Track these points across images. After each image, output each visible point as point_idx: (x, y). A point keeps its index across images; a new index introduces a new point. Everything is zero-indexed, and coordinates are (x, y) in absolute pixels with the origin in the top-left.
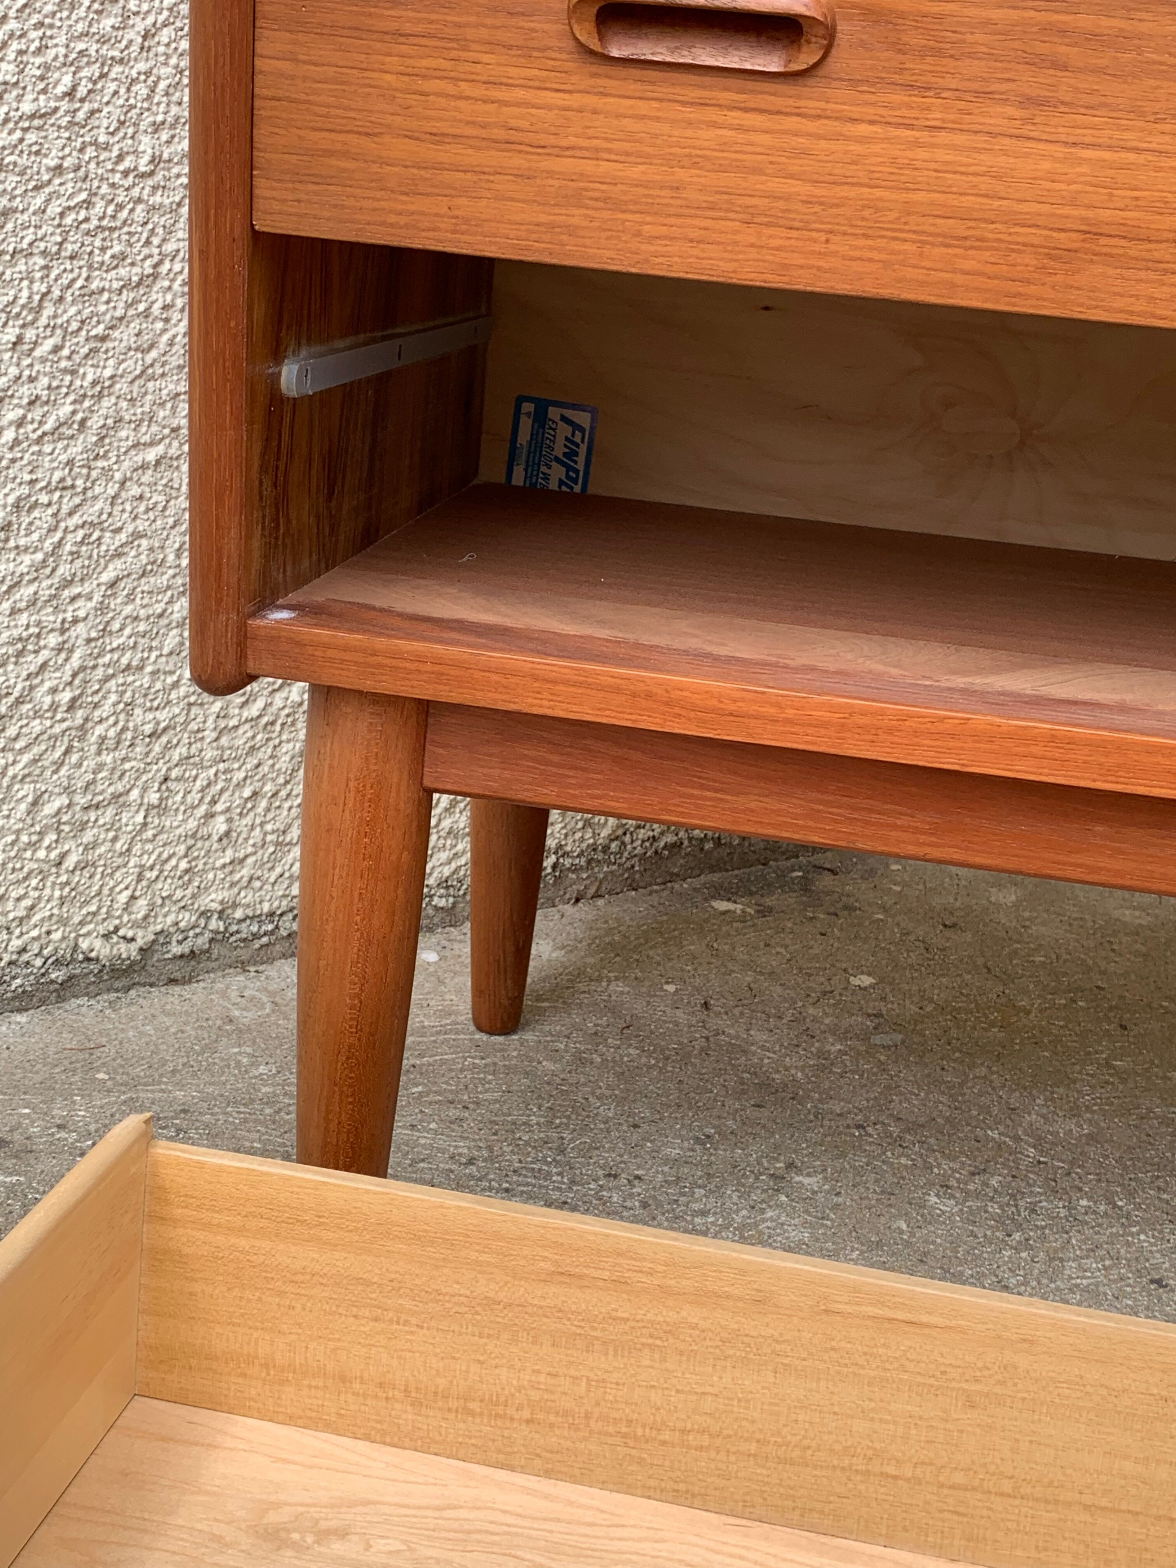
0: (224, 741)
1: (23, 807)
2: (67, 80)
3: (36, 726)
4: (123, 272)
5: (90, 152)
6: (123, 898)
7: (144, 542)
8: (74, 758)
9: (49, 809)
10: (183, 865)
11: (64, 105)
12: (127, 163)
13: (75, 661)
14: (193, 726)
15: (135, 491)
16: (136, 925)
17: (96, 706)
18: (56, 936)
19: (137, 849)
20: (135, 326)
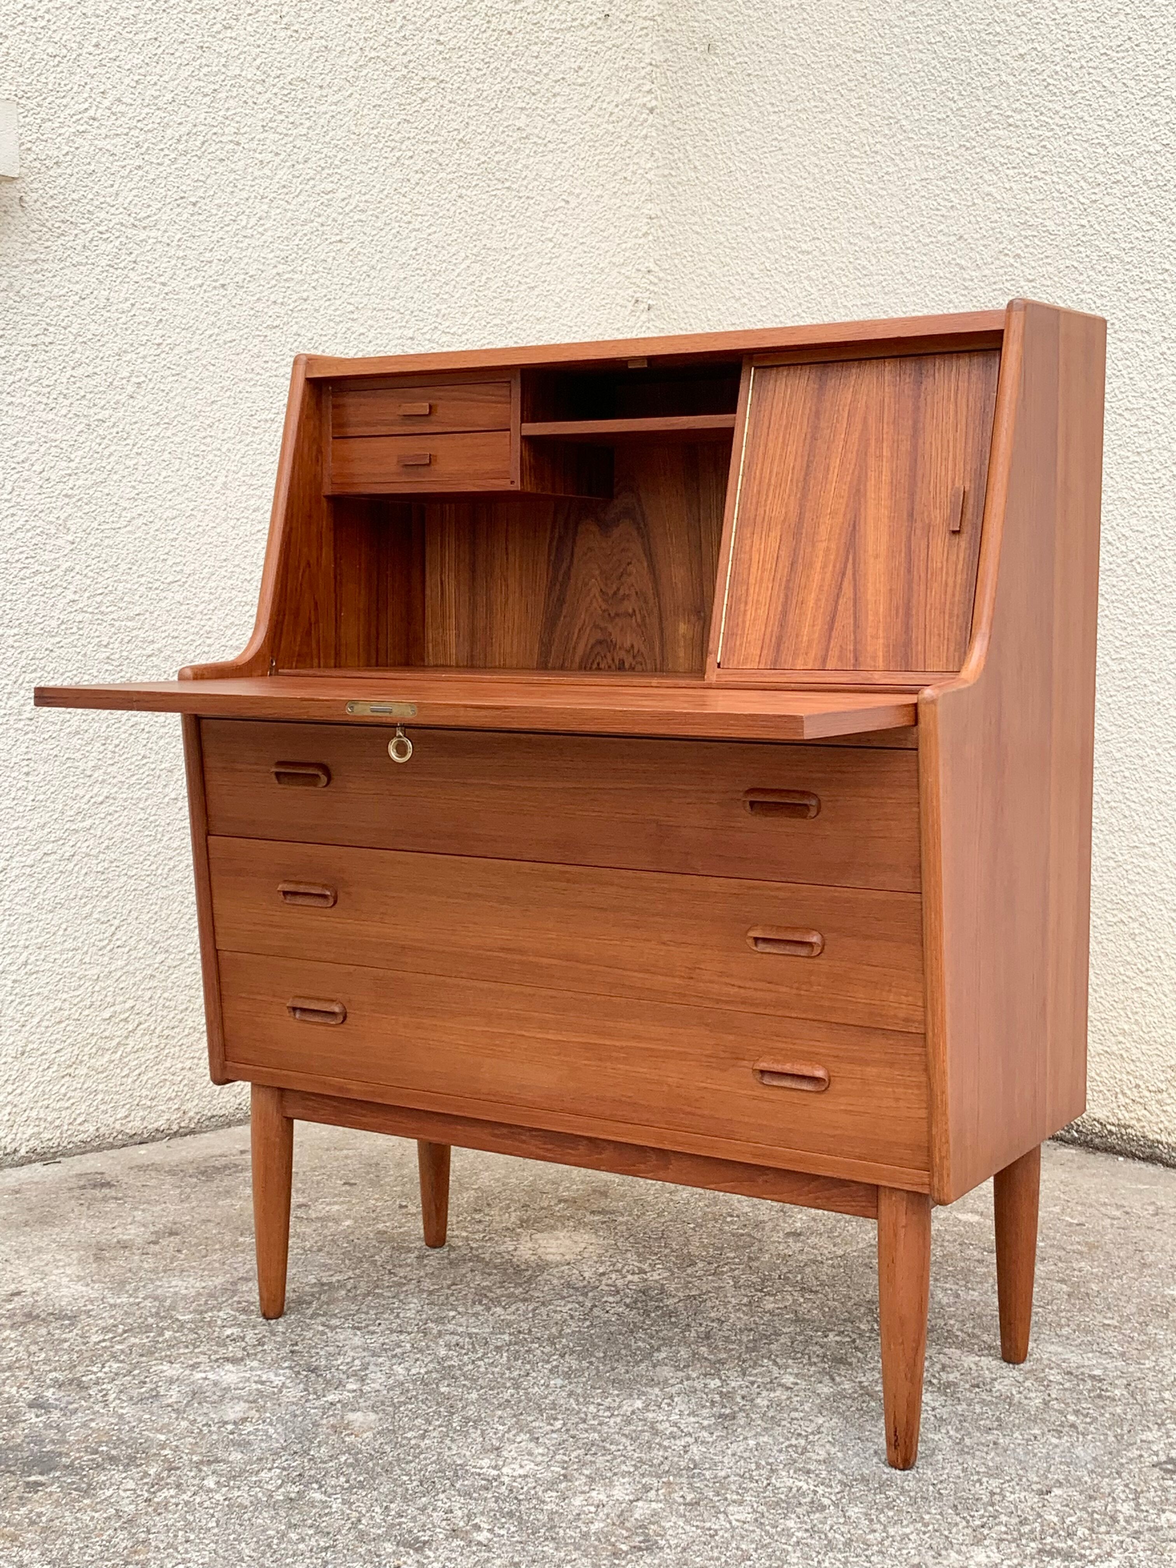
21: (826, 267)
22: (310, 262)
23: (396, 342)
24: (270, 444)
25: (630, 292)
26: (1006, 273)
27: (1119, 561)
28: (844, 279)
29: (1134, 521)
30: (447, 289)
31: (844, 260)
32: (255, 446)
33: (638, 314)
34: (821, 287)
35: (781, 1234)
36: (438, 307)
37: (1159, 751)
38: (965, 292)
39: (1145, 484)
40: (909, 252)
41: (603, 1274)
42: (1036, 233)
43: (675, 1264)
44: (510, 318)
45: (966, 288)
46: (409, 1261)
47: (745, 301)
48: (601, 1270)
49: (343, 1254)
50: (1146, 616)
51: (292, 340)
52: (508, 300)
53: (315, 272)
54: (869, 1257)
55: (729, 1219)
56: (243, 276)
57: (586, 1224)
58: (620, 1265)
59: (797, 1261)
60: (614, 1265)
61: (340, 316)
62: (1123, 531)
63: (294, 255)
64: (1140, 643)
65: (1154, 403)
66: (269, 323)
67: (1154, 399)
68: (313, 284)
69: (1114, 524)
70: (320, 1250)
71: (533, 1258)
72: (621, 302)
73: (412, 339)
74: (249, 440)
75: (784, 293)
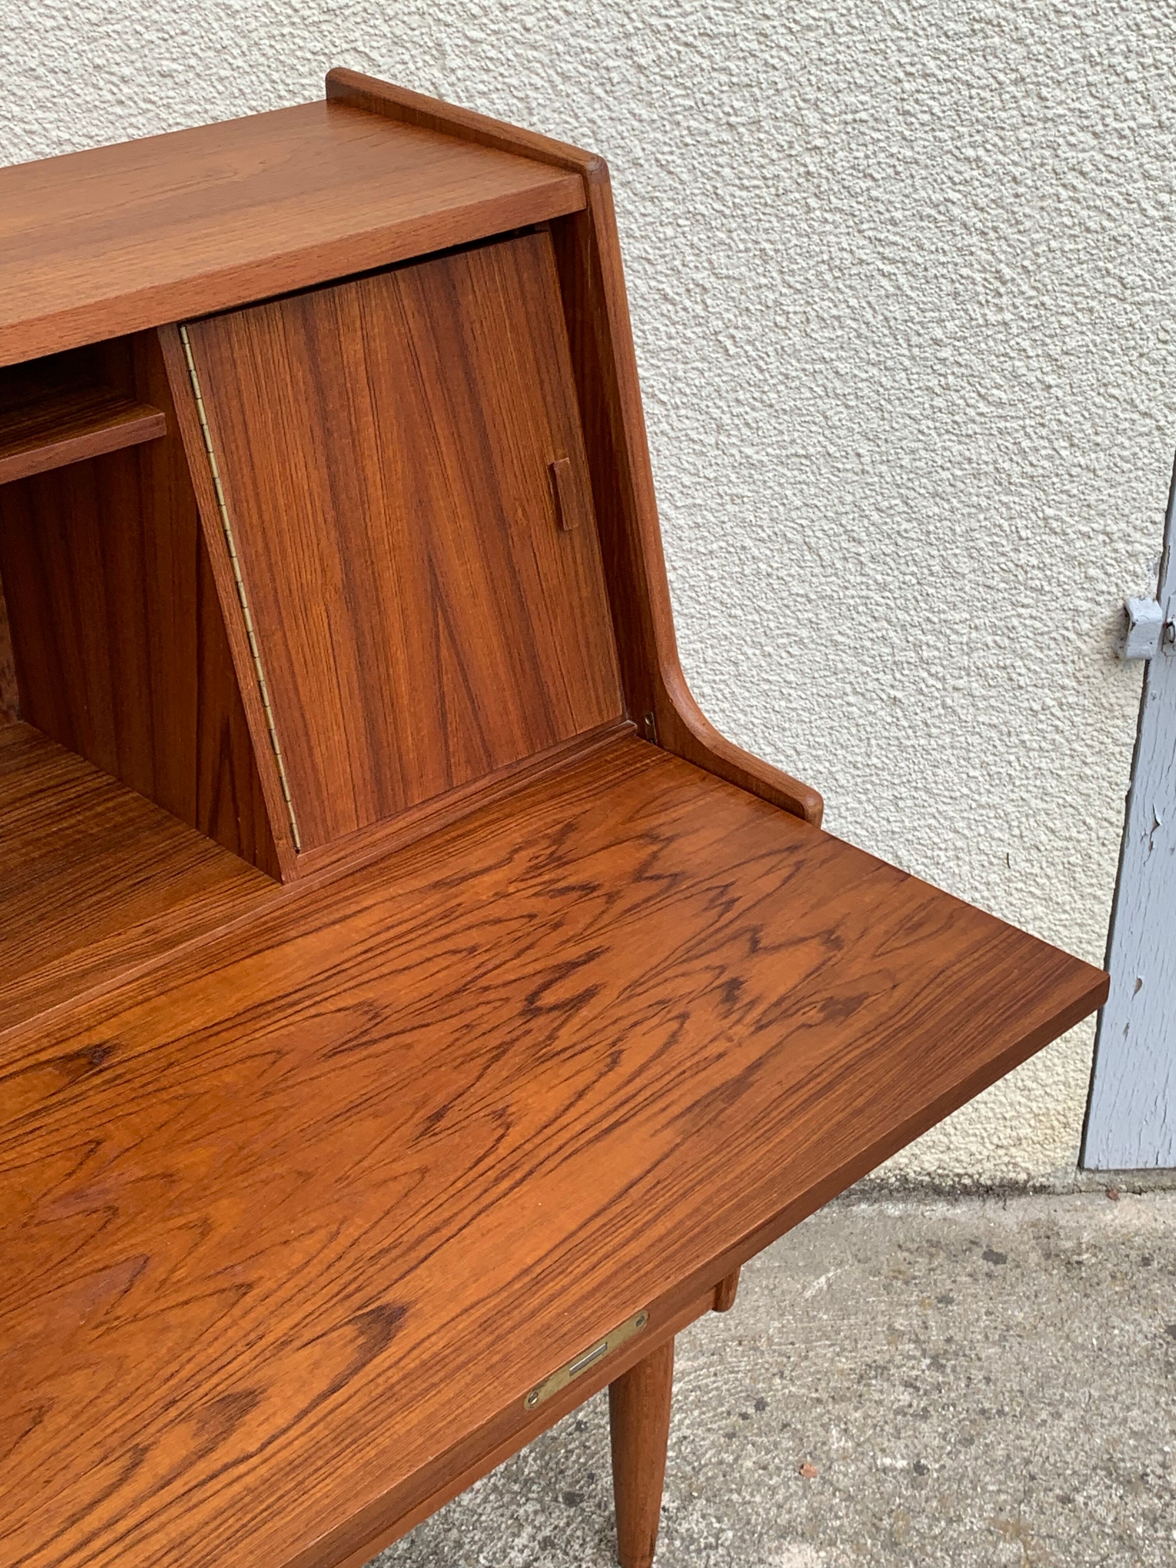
27: (689, 333)
29: (720, 258)
37: (768, 649)
39: (743, 188)
50: (745, 431)
62: (698, 276)
64: (733, 477)
65: (766, 25)
67: (767, 17)
69: (677, 263)
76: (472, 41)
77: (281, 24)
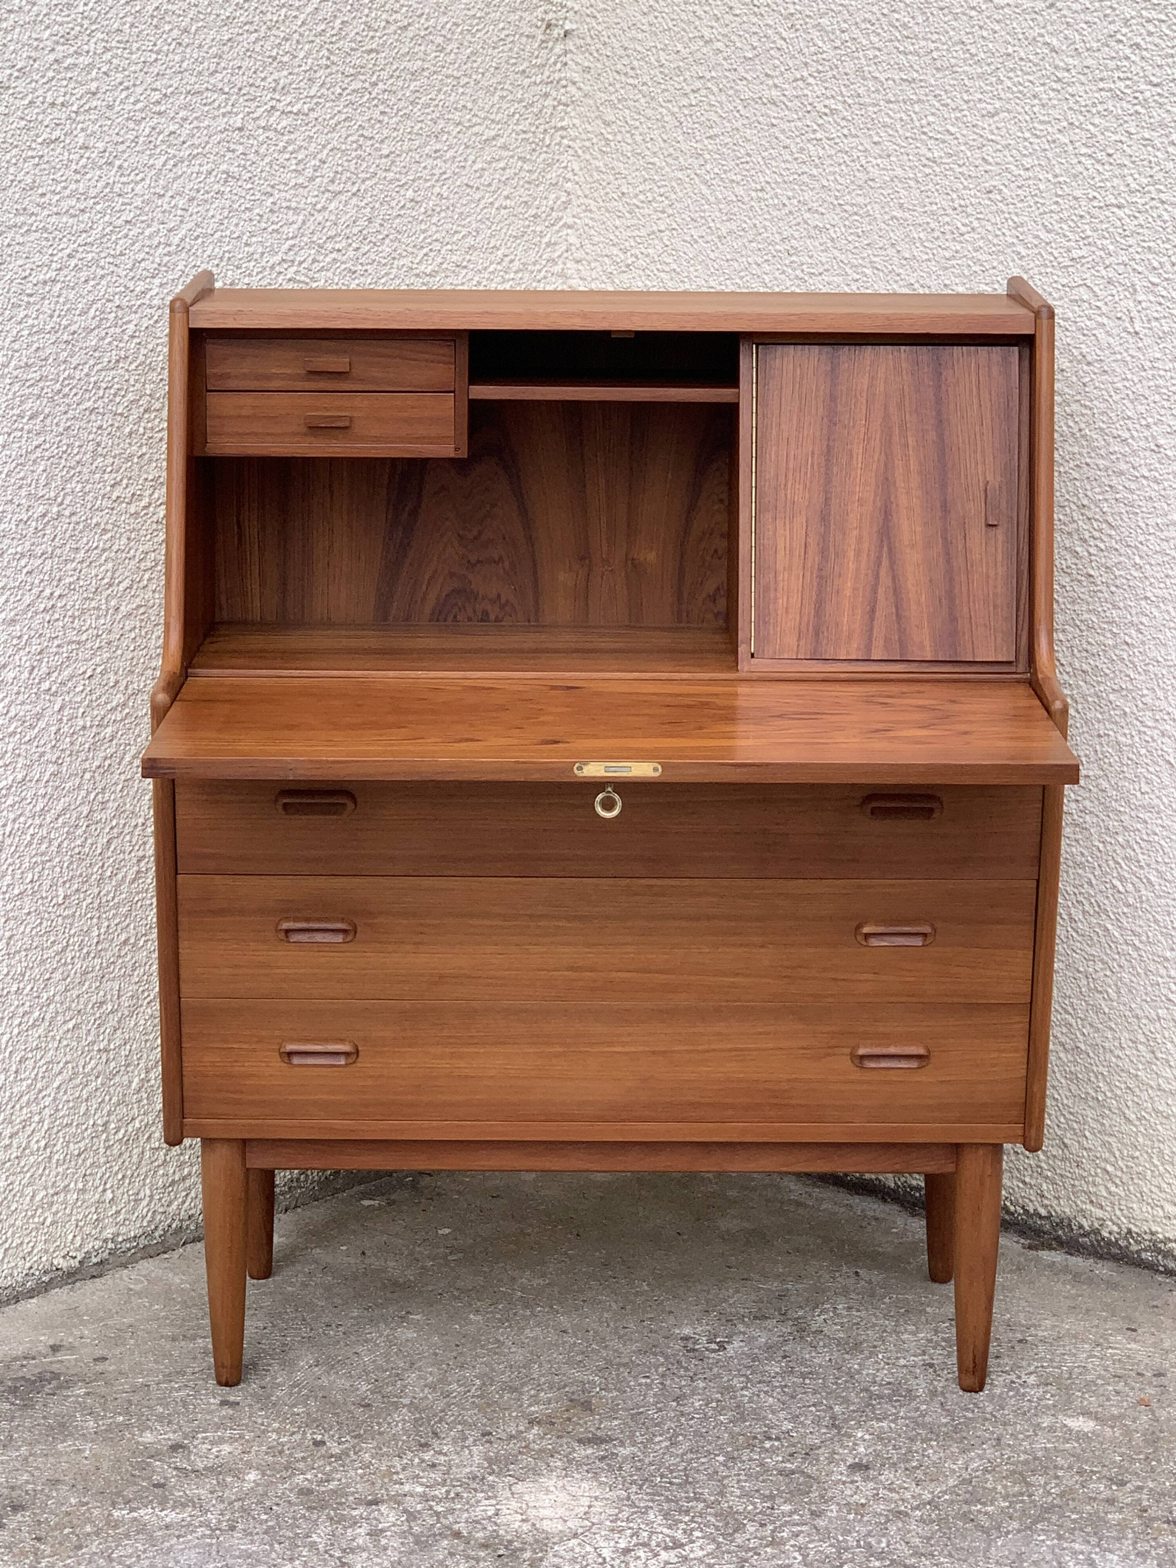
0: (108, 1153)
1: (28, 1198)
2: (30, 876)
3: (32, 1159)
4: (55, 948)
5: (40, 902)
6: (70, 1237)
7: (70, 1065)
8: (47, 1172)
9: (38, 1198)
10: (95, 1217)
11: (30, 886)
12: (54, 902)
13: (46, 1127)
14: (95, 1148)
15: (65, 1043)
16: (76, 1250)
17: (55, 1145)
18: (44, 1259)
19: (74, 1212)
20: (61, 970)
21: (847, 16)
22: (100, 35)
23: (218, 138)
24: (51, 316)
25: (539, 12)
26: (1118, 68)
28: (875, 39)
30: (287, 46)
31: (875, 9)
32: (30, 321)
33: (550, 44)
34: (838, 43)
35: (843, 1468)
36: (276, 76)
38: (1057, 86)
40: (973, 13)
41: (626, 1551)
42: (1164, 17)
43: (717, 1528)
44: (374, 78)
45: (1059, 80)
46: (360, 1541)
47: (719, 45)
48: (623, 1544)
49: (265, 1533)
51: (77, 156)
52: (371, 51)
53: (106, 50)
54: (966, 1502)
55: (768, 1444)
56: (8, 72)
57: (579, 1465)
58: (645, 1534)
59: (876, 1514)
60: (636, 1534)
61: (142, 110)
63: (78, 28)
66: (45, 136)
68: (104, 69)
70: (232, 1528)
71: (526, 1527)
72: (527, 30)
73: (240, 129)
74: (22, 315)
75: (780, 43)
76: (1153, 284)
77: (1046, 266)
